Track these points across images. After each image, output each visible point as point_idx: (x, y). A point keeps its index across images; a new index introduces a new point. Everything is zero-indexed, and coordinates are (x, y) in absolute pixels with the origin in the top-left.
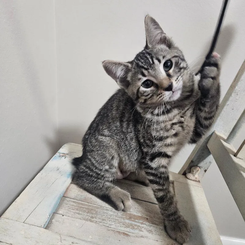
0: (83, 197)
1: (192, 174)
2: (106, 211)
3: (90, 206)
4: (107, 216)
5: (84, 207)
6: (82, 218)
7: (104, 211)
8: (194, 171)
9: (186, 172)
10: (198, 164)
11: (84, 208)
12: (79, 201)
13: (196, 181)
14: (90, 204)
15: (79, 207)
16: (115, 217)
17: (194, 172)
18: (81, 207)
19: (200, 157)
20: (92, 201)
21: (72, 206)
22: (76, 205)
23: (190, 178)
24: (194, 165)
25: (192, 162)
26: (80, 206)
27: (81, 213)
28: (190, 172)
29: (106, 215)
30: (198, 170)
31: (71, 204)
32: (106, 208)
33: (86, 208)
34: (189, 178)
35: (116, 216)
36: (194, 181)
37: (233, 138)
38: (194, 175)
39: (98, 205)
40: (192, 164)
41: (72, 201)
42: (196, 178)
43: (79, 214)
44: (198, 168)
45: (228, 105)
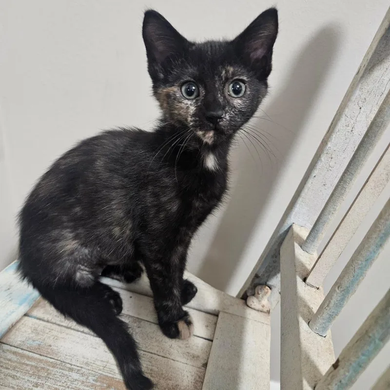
0: (35, 344)
1: (257, 298)
2: (67, 373)
3: (41, 361)
4: (65, 382)
5: (30, 363)
6: (17, 386)
7: (64, 372)
8: (260, 292)
9: (248, 294)
10: (267, 281)
11: (27, 365)
12: (25, 352)
13: (261, 311)
14: (42, 358)
15: (20, 363)
16: (80, 383)
17: (260, 295)
18: (24, 364)
19: (271, 269)
20: (49, 350)
21: (8, 362)
22: (15, 359)
23: (253, 306)
24: (261, 282)
25: (257, 276)
26: (23, 361)
27: (18, 375)
28: (254, 295)
29: (64, 379)
30: (267, 292)
31: (8, 357)
32: (69, 366)
33: (32, 366)
34: (250, 305)
35: (83, 382)
36: (258, 311)
37: (313, 241)
38: (260, 301)
39: (59, 359)
40: (257, 281)
41: (11, 352)
42: (263, 306)
43: (13, 378)
44: (267, 287)
45: (315, 176)
